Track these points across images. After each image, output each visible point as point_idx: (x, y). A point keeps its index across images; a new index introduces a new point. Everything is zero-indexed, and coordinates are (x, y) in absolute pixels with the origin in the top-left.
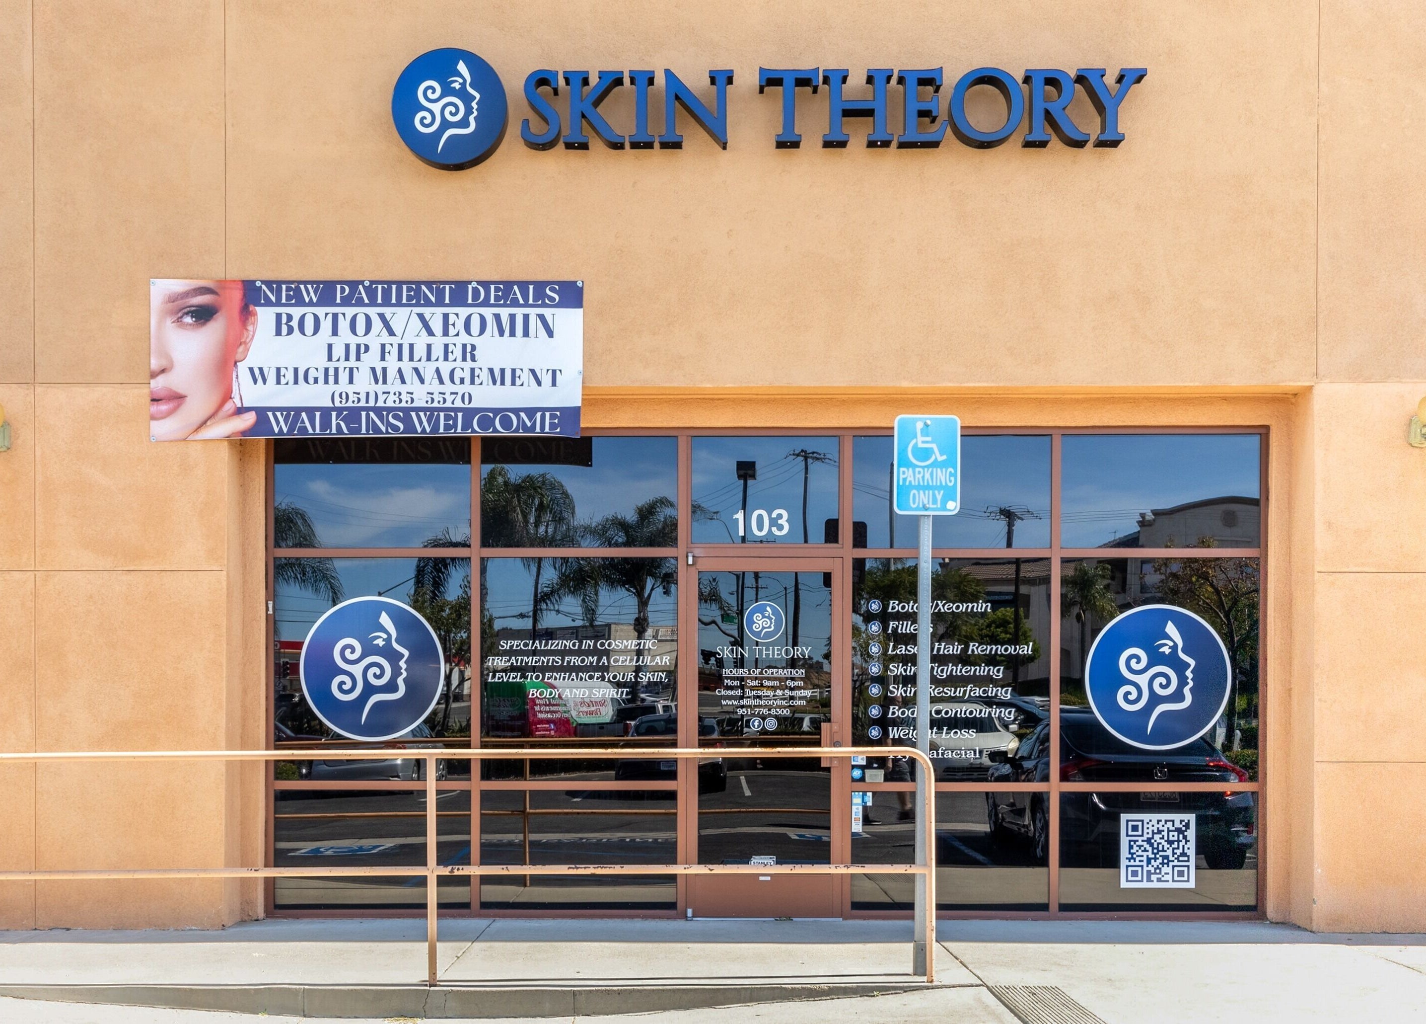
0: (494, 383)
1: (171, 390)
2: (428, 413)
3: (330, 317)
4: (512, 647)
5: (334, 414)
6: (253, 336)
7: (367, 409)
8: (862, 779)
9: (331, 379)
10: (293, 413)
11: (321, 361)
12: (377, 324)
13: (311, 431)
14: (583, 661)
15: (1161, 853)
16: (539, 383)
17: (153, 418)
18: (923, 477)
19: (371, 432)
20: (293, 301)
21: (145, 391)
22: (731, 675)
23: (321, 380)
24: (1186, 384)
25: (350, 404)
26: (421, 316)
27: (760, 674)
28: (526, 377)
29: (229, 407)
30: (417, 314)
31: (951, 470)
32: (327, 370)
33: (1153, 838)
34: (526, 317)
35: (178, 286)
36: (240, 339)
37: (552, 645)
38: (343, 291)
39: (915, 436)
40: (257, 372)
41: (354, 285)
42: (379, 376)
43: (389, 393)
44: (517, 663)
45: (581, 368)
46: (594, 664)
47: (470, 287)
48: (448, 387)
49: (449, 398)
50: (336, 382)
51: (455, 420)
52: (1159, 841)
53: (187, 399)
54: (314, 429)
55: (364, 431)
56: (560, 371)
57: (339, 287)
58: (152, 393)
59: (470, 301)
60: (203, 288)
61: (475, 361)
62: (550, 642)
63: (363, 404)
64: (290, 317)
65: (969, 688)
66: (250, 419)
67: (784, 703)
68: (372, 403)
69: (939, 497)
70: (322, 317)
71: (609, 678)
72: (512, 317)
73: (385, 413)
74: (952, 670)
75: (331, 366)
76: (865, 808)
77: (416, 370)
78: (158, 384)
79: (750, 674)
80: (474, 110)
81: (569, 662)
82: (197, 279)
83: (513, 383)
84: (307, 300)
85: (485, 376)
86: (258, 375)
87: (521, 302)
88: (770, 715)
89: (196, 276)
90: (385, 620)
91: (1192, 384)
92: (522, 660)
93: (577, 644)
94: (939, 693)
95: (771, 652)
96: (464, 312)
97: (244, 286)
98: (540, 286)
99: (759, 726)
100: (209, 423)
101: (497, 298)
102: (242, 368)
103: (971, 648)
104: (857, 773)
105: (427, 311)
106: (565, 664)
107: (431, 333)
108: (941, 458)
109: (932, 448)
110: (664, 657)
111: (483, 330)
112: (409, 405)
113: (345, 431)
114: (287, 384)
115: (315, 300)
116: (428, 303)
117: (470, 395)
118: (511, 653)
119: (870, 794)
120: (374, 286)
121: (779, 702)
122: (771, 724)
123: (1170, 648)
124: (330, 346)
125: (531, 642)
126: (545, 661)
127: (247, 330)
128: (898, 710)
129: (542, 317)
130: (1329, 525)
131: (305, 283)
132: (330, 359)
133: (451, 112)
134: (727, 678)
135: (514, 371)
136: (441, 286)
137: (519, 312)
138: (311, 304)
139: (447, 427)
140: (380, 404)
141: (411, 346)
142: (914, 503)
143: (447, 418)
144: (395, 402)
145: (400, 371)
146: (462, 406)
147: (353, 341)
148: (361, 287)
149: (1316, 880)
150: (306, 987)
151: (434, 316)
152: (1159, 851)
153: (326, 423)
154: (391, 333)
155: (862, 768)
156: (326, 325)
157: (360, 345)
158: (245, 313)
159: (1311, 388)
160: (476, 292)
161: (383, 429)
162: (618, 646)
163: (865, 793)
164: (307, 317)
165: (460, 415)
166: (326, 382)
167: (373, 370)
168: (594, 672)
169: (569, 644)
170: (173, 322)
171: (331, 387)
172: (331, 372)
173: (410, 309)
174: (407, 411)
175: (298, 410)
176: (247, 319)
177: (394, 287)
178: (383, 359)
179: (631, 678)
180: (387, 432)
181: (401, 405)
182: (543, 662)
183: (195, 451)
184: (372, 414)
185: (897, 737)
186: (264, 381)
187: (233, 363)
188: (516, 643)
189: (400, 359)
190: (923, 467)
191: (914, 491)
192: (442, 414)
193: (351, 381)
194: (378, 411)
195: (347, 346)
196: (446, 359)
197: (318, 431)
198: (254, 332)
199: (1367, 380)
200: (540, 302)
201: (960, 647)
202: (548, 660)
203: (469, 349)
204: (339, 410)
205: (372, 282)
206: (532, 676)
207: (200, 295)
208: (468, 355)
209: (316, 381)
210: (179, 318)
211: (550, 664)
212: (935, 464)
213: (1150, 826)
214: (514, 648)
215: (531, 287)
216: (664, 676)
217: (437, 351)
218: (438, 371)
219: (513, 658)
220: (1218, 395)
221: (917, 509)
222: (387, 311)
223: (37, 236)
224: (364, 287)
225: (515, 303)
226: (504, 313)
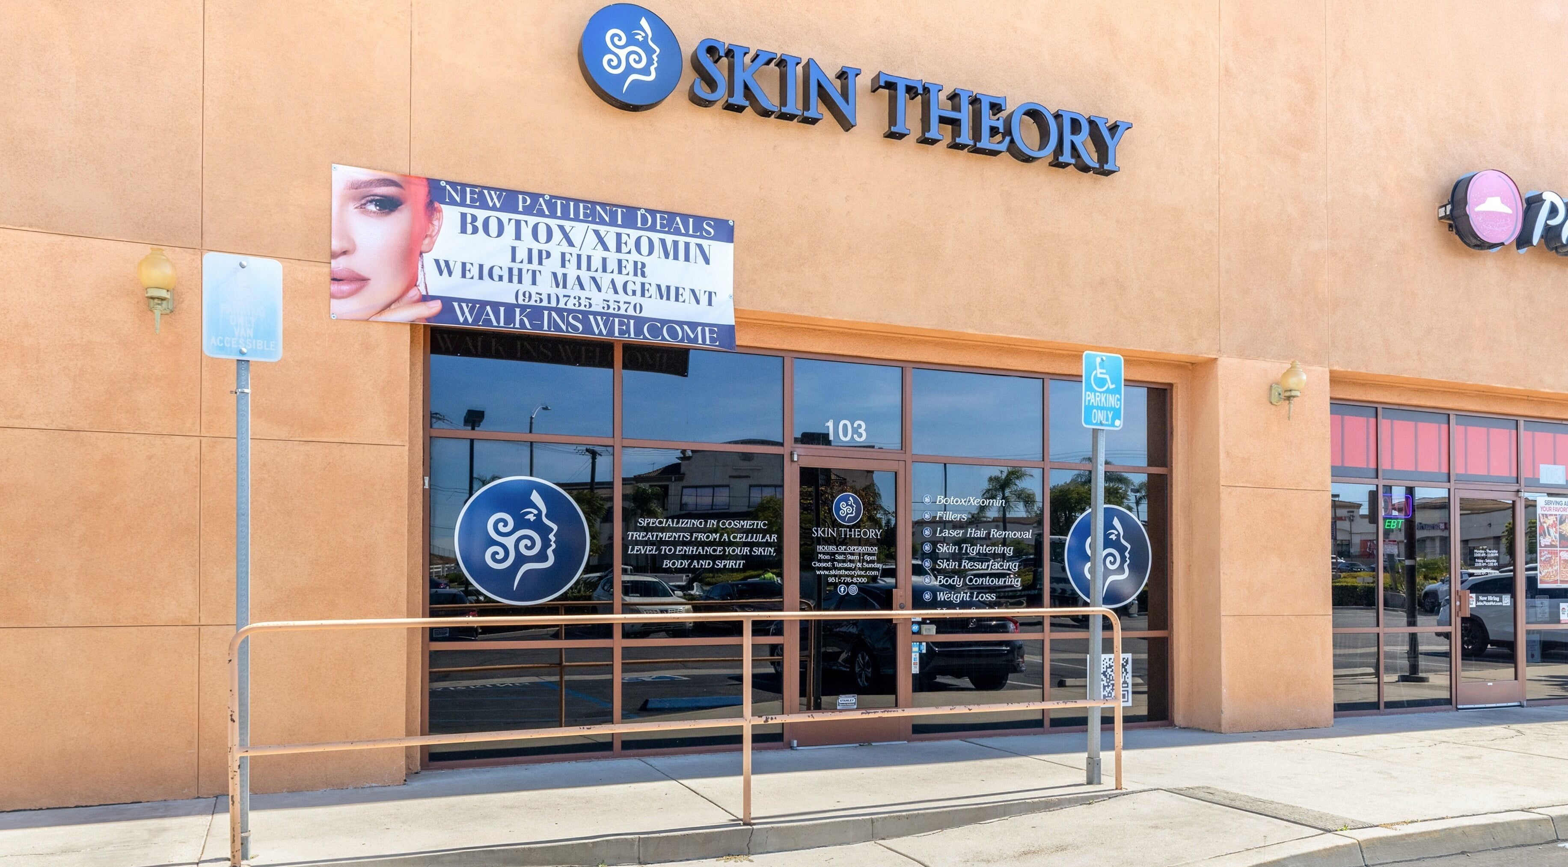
0: (662, 297)
1: (353, 271)
2: (604, 318)
3: (513, 222)
4: (648, 524)
5: (518, 310)
6: (439, 231)
7: (550, 309)
8: (919, 632)
9: (515, 279)
10: (478, 306)
11: (507, 263)
12: (557, 235)
13: (495, 323)
14: (708, 537)
15: (1112, 682)
16: (698, 302)
17: (333, 296)
18: (1100, 400)
19: (552, 329)
20: (478, 204)
21: (326, 270)
22: (823, 551)
23: (506, 278)
24: (1146, 350)
25: (532, 303)
26: (597, 232)
27: (845, 550)
28: (687, 295)
29: (413, 294)
30: (593, 230)
31: (1117, 396)
32: (510, 270)
33: (1106, 671)
34: (687, 245)
35: (362, 174)
36: (426, 232)
37: (682, 523)
38: (525, 201)
39: (1096, 369)
40: (443, 265)
41: (535, 197)
42: (561, 281)
43: (569, 296)
44: (653, 538)
45: (732, 293)
46: (717, 540)
47: (639, 213)
48: (622, 297)
49: (623, 307)
50: (520, 281)
51: (628, 326)
52: (1110, 673)
53: (371, 282)
54: (498, 323)
55: (546, 327)
56: (715, 293)
57: (520, 197)
58: (332, 272)
59: (639, 225)
60: (387, 180)
61: (645, 277)
62: (681, 520)
63: (545, 303)
64: (474, 218)
65: (991, 563)
66: (435, 307)
67: (863, 573)
68: (554, 304)
69: (1110, 416)
70: (505, 222)
71: (729, 551)
72: (676, 243)
73: (565, 314)
74: (980, 549)
75: (515, 266)
76: (921, 655)
77: (594, 279)
78: (340, 265)
79: (837, 550)
80: (655, 62)
81: (696, 538)
82: (381, 170)
83: (677, 300)
84: (491, 204)
85: (653, 290)
86: (444, 267)
87: (683, 231)
88: (852, 583)
89: (379, 167)
90: (536, 497)
91: (1149, 350)
92: (657, 536)
93: (703, 523)
94: (971, 566)
95: (853, 533)
96: (634, 234)
97: (429, 183)
98: (699, 220)
99: (844, 592)
100: (393, 307)
101: (662, 225)
102: (428, 259)
103: (992, 533)
104: (915, 628)
105: (602, 229)
106: (693, 539)
107: (606, 248)
108: (1112, 387)
109: (1106, 379)
110: (773, 535)
111: (651, 252)
112: (587, 309)
113: (528, 326)
114: (472, 278)
115: (498, 205)
116: (602, 222)
117: (641, 306)
118: (647, 529)
119: (924, 644)
120: (553, 200)
121: (859, 573)
122: (853, 590)
123: (1116, 535)
124: (514, 249)
125: (665, 520)
126: (677, 536)
127: (432, 224)
128: (943, 579)
129: (700, 246)
130: (1228, 453)
131: (489, 189)
132: (514, 260)
133: (635, 59)
134: (820, 553)
135: (677, 289)
136: (614, 209)
137: (682, 240)
138: (494, 208)
139: (621, 332)
140: (561, 305)
141: (589, 258)
142: (1095, 420)
143: (621, 323)
144: (574, 305)
145: (578, 278)
146: (634, 314)
147: (536, 247)
148: (541, 200)
149: (1223, 698)
150: (641, 836)
151: (610, 233)
152: (1110, 680)
153: (510, 319)
154: (571, 244)
155: (919, 623)
156: (510, 229)
157: (542, 250)
158: (430, 208)
159: (1216, 359)
160: (644, 220)
161: (564, 328)
162: (737, 526)
163: (921, 643)
164: (491, 219)
165: (632, 322)
166: (511, 280)
167: (555, 275)
168: (717, 546)
169: (696, 523)
170: (356, 208)
171: (515, 285)
172: (515, 272)
173: (587, 225)
174: (585, 314)
175: (484, 304)
176: (432, 214)
177: (572, 204)
178: (563, 266)
179: (746, 552)
180: (568, 331)
181: (579, 308)
182: (675, 537)
183: (377, 332)
184: (554, 314)
185: (942, 599)
186: (450, 273)
187: (419, 253)
188: (652, 520)
189: (579, 267)
190: (1100, 392)
191: (1095, 410)
192: (617, 320)
193: (534, 283)
194: (560, 311)
195: (530, 251)
196: (620, 272)
197: (502, 324)
198: (440, 227)
199: (1248, 357)
200: (698, 234)
201: (985, 532)
202: (679, 536)
203: (639, 266)
204: (523, 308)
205: (552, 197)
206: (665, 549)
207: (384, 186)
208: (639, 272)
209: (501, 278)
210: (362, 205)
211: (681, 539)
212: (1108, 391)
213: (1105, 663)
214: (651, 525)
215: (691, 220)
216: (772, 551)
217: (612, 265)
218: (613, 282)
219: (650, 533)
220: (1147, 360)
221: (1096, 424)
222: (567, 224)
223: (207, 103)
224: (544, 200)
225: (677, 232)
226: (669, 239)
